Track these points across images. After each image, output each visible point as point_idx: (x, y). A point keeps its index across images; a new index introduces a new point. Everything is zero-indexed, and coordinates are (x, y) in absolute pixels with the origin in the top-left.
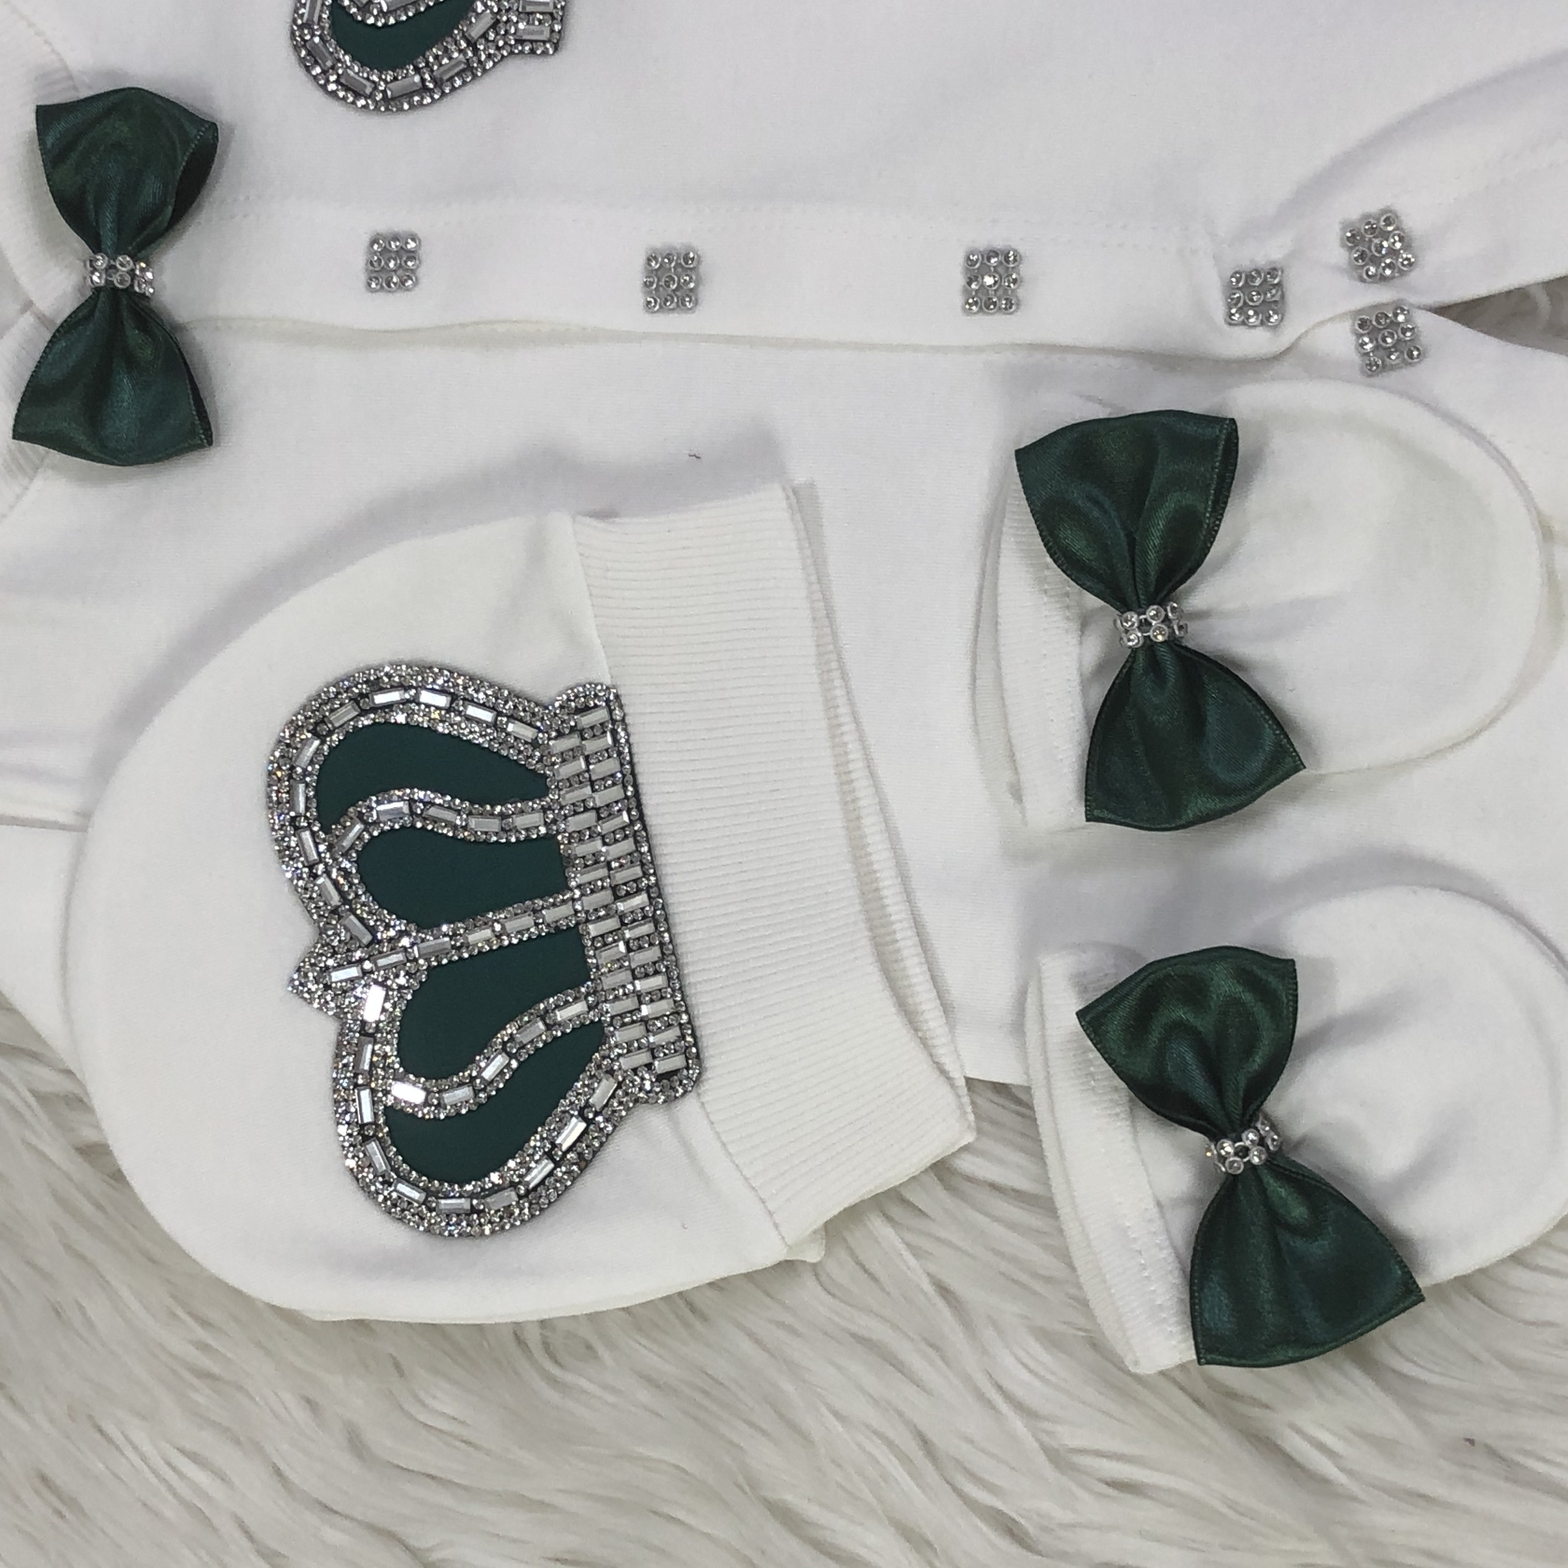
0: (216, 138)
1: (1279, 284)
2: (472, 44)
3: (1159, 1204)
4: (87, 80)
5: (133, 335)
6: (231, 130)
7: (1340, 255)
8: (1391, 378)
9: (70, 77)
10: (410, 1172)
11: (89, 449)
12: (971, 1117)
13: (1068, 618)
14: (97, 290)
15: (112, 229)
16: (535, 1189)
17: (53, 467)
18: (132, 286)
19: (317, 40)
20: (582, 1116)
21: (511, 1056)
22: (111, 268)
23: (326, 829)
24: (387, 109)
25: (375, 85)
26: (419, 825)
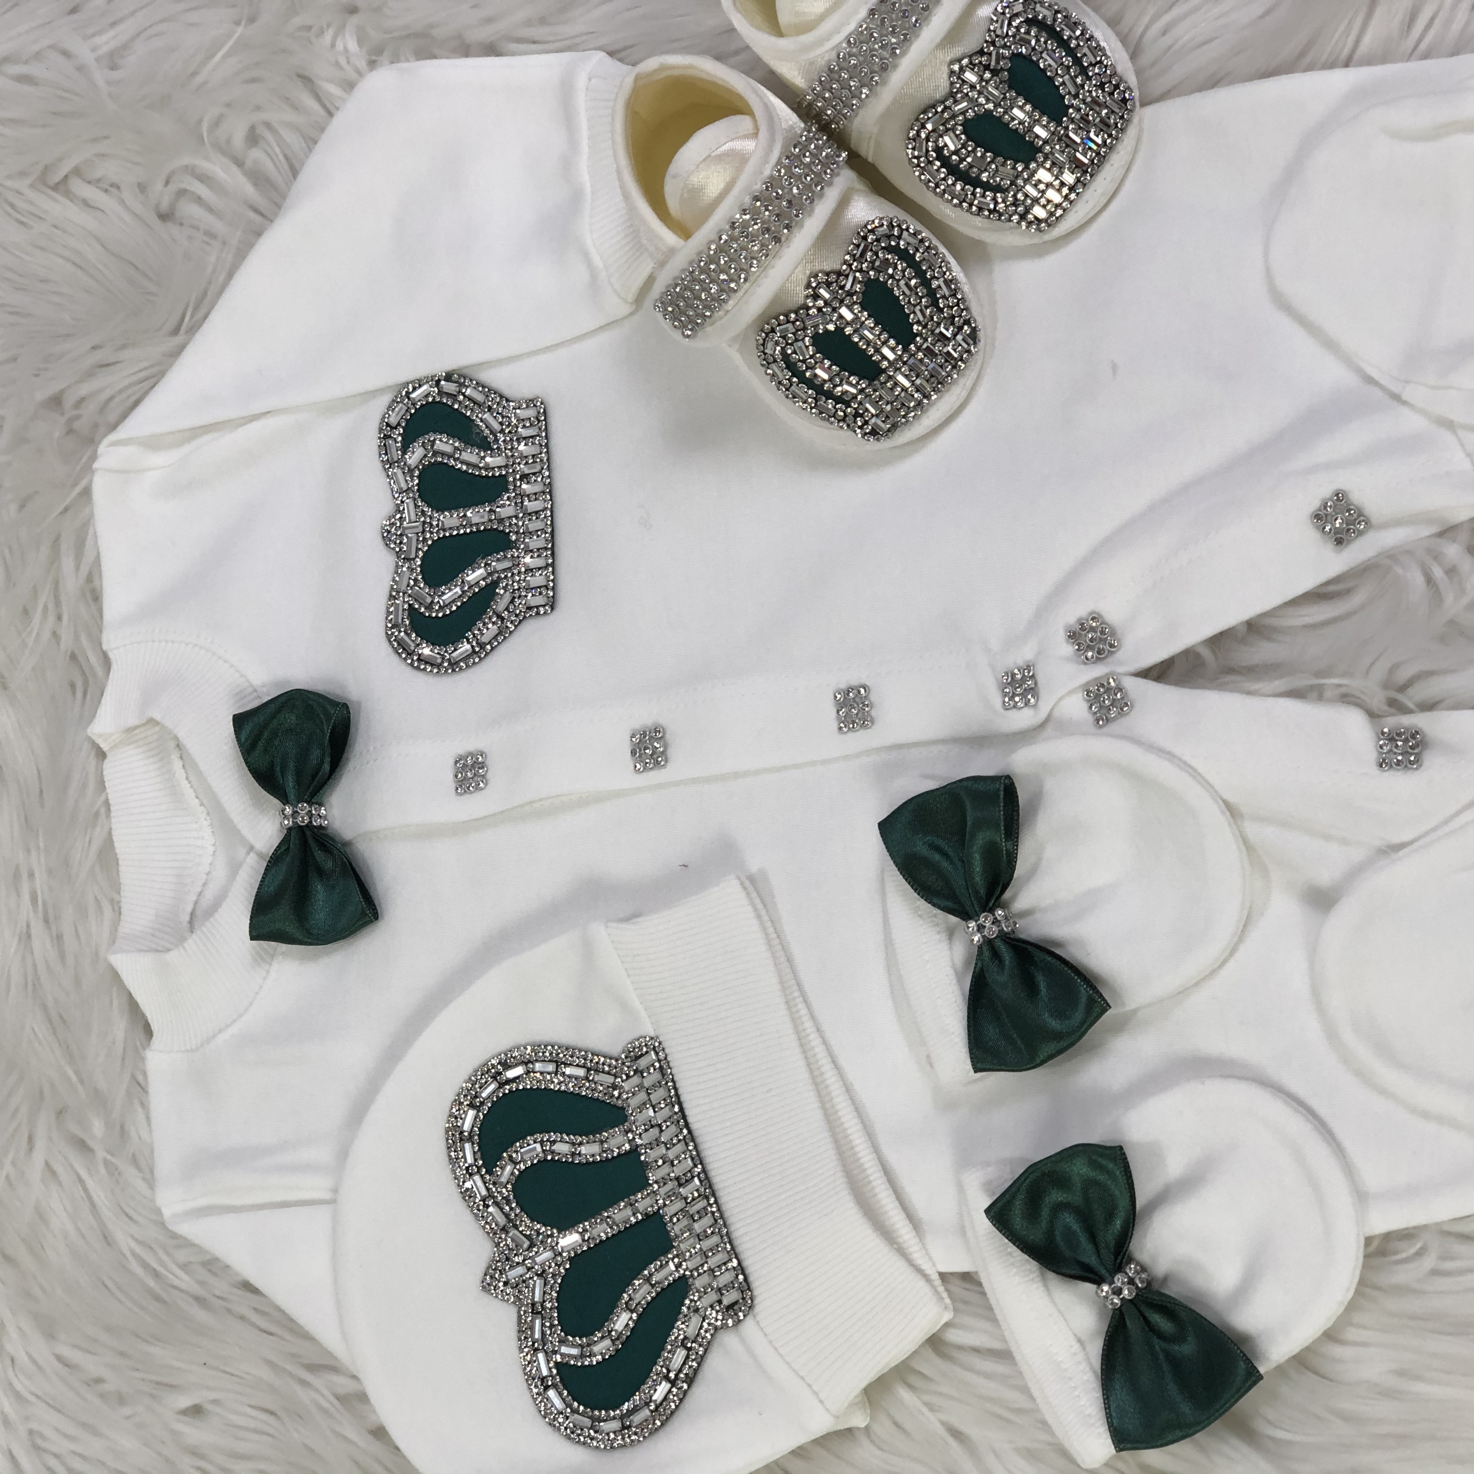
0: (349, 712)
1: (1033, 676)
2: (499, 617)
3: (1080, 1341)
4: (265, 689)
5: (319, 855)
6: (359, 704)
7: (1068, 649)
8: (1113, 727)
9: (255, 691)
10: (579, 1407)
11: (300, 938)
12: (948, 1301)
13: (939, 933)
14: (290, 830)
15: (294, 787)
16: (661, 1404)
17: (283, 954)
18: (311, 822)
19: (402, 634)
20: (683, 1345)
21: (632, 1311)
22: (295, 813)
23: (490, 1172)
24: (454, 670)
25: (443, 657)
26: (549, 1158)
